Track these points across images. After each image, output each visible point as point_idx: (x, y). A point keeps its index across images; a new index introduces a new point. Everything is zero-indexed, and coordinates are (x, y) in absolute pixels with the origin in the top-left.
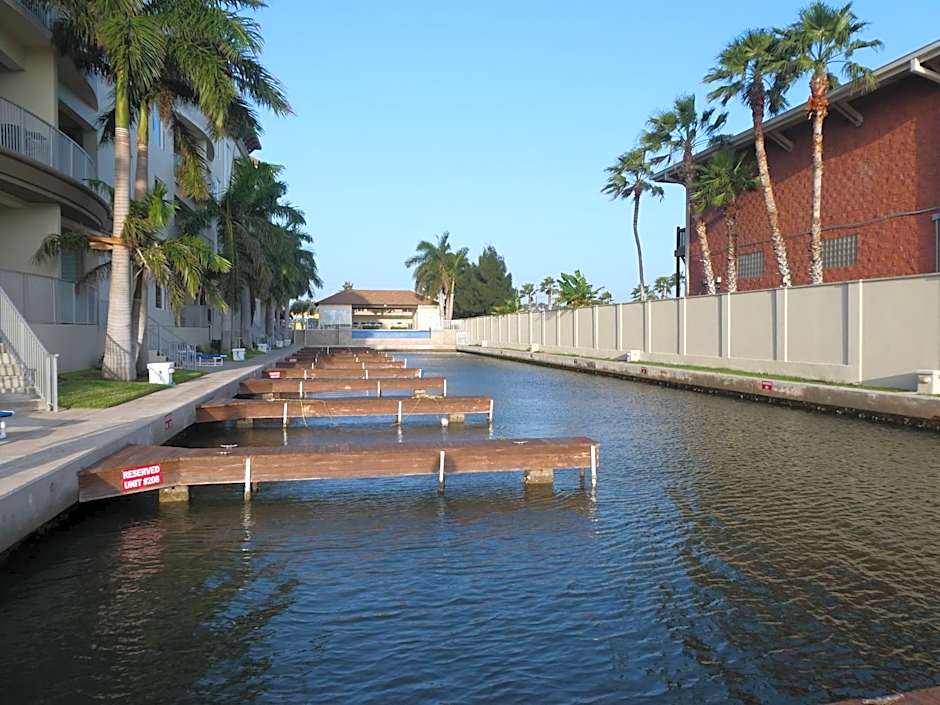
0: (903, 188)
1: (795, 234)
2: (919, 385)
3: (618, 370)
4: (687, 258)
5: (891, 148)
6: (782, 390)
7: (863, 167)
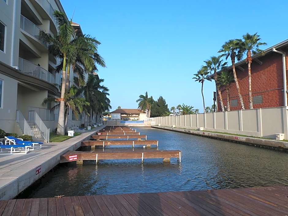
0: (274, 82)
1: (246, 94)
2: (276, 138)
3: (197, 133)
4: (217, 101)
5: (270, 71)
6: (240, 139)
7: (263, 76)
